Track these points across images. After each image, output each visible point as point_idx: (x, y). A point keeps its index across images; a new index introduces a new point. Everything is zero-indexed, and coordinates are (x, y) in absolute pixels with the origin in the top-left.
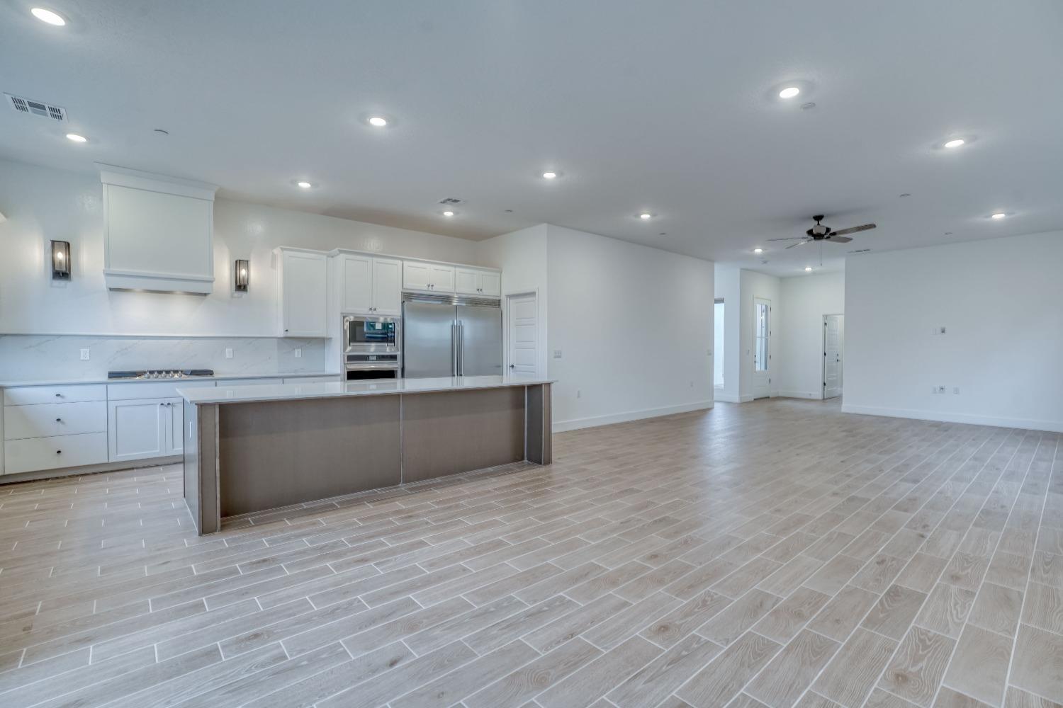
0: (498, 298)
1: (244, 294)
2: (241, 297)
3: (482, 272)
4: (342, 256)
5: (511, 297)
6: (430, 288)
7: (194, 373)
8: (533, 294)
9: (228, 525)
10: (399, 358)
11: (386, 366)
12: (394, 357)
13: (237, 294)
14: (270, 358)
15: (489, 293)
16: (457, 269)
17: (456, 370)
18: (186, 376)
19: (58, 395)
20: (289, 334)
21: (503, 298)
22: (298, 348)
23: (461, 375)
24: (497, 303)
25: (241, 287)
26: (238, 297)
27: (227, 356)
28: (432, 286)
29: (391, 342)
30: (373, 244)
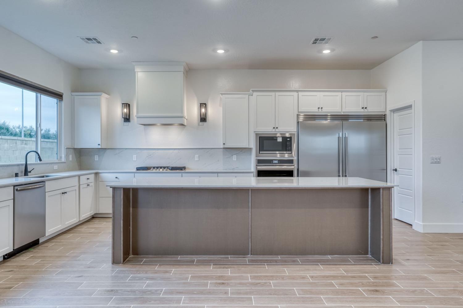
0: (383, 113)
1: (205, 123)
2: (203, 125)
3: (366, 94)
4: (255, 94)
5: (394, 111)
6: (320, 109)
7: (173, 169)
8: (410, 107)
9: (132, 260)
10: (295, 162)
11: (285, 167)
12: (291, 162)
13: (201, 123)
14: (218, 161)
15: (374, 109)
16: (344, 94)
17: (343, 172)
18: (169, 170)
19: (116, 178)
20: (226, 146)
21: (388, 113)
22: (235, 155)
23: (346, 176)
24: (382, 118)
25: (203, 119)
26: (201, 125)
27: (196, 160)
28: (322, 108)
29: (289, 151)
30: (295, 84)
